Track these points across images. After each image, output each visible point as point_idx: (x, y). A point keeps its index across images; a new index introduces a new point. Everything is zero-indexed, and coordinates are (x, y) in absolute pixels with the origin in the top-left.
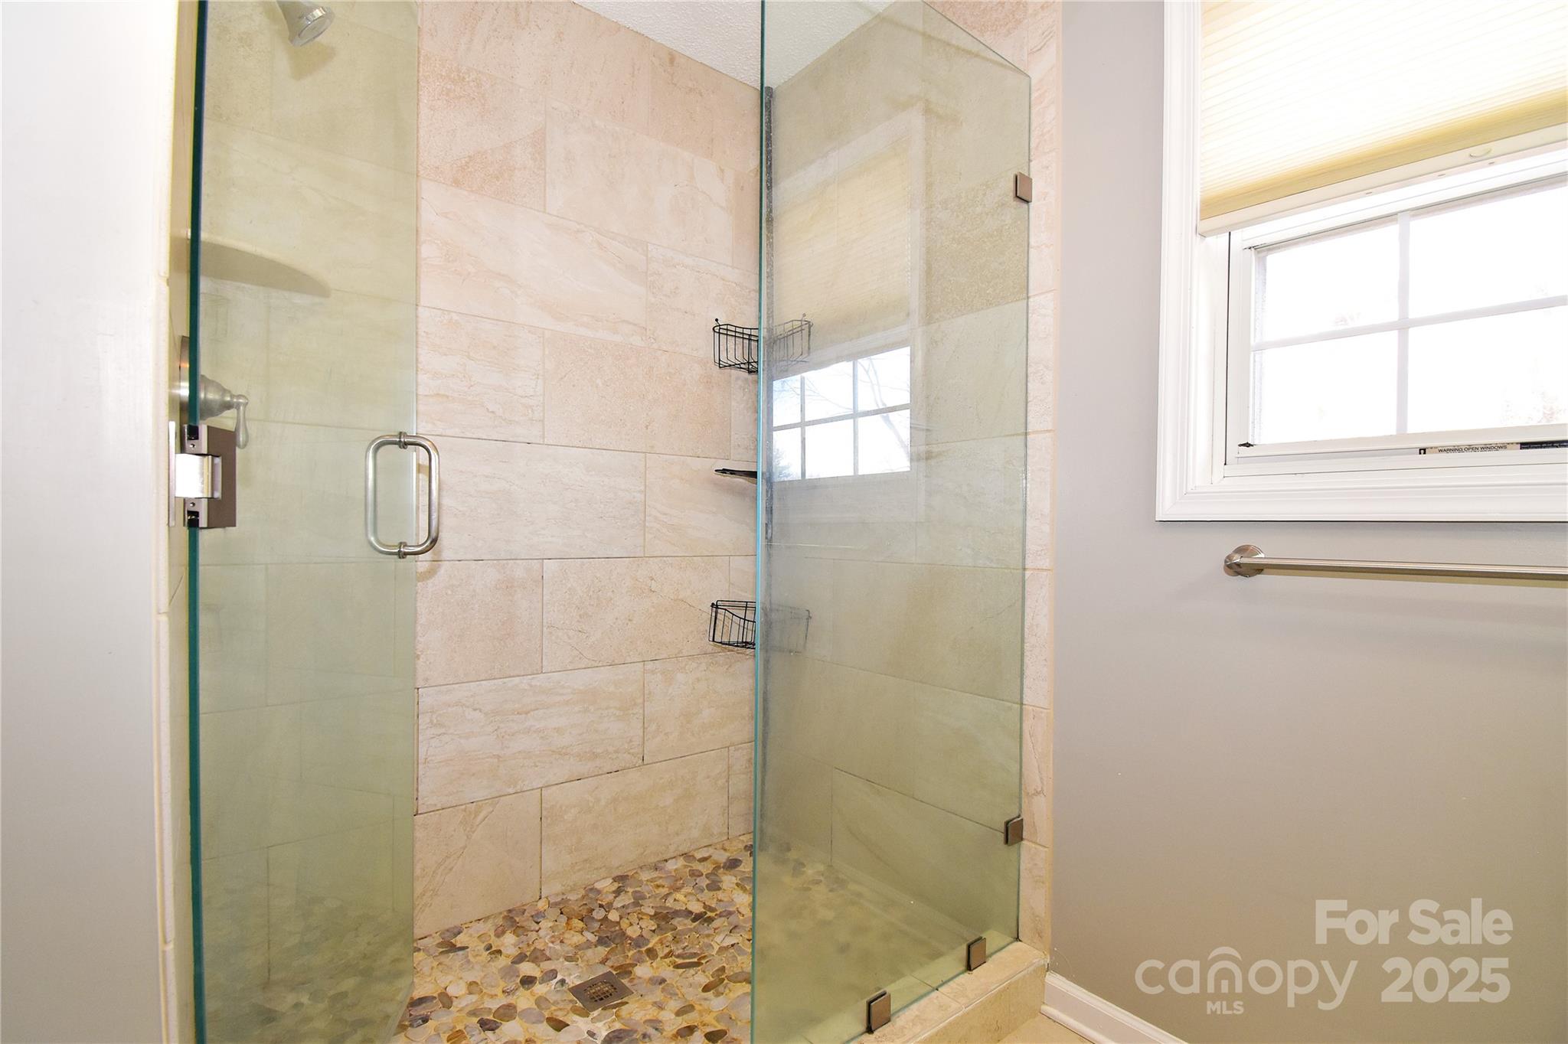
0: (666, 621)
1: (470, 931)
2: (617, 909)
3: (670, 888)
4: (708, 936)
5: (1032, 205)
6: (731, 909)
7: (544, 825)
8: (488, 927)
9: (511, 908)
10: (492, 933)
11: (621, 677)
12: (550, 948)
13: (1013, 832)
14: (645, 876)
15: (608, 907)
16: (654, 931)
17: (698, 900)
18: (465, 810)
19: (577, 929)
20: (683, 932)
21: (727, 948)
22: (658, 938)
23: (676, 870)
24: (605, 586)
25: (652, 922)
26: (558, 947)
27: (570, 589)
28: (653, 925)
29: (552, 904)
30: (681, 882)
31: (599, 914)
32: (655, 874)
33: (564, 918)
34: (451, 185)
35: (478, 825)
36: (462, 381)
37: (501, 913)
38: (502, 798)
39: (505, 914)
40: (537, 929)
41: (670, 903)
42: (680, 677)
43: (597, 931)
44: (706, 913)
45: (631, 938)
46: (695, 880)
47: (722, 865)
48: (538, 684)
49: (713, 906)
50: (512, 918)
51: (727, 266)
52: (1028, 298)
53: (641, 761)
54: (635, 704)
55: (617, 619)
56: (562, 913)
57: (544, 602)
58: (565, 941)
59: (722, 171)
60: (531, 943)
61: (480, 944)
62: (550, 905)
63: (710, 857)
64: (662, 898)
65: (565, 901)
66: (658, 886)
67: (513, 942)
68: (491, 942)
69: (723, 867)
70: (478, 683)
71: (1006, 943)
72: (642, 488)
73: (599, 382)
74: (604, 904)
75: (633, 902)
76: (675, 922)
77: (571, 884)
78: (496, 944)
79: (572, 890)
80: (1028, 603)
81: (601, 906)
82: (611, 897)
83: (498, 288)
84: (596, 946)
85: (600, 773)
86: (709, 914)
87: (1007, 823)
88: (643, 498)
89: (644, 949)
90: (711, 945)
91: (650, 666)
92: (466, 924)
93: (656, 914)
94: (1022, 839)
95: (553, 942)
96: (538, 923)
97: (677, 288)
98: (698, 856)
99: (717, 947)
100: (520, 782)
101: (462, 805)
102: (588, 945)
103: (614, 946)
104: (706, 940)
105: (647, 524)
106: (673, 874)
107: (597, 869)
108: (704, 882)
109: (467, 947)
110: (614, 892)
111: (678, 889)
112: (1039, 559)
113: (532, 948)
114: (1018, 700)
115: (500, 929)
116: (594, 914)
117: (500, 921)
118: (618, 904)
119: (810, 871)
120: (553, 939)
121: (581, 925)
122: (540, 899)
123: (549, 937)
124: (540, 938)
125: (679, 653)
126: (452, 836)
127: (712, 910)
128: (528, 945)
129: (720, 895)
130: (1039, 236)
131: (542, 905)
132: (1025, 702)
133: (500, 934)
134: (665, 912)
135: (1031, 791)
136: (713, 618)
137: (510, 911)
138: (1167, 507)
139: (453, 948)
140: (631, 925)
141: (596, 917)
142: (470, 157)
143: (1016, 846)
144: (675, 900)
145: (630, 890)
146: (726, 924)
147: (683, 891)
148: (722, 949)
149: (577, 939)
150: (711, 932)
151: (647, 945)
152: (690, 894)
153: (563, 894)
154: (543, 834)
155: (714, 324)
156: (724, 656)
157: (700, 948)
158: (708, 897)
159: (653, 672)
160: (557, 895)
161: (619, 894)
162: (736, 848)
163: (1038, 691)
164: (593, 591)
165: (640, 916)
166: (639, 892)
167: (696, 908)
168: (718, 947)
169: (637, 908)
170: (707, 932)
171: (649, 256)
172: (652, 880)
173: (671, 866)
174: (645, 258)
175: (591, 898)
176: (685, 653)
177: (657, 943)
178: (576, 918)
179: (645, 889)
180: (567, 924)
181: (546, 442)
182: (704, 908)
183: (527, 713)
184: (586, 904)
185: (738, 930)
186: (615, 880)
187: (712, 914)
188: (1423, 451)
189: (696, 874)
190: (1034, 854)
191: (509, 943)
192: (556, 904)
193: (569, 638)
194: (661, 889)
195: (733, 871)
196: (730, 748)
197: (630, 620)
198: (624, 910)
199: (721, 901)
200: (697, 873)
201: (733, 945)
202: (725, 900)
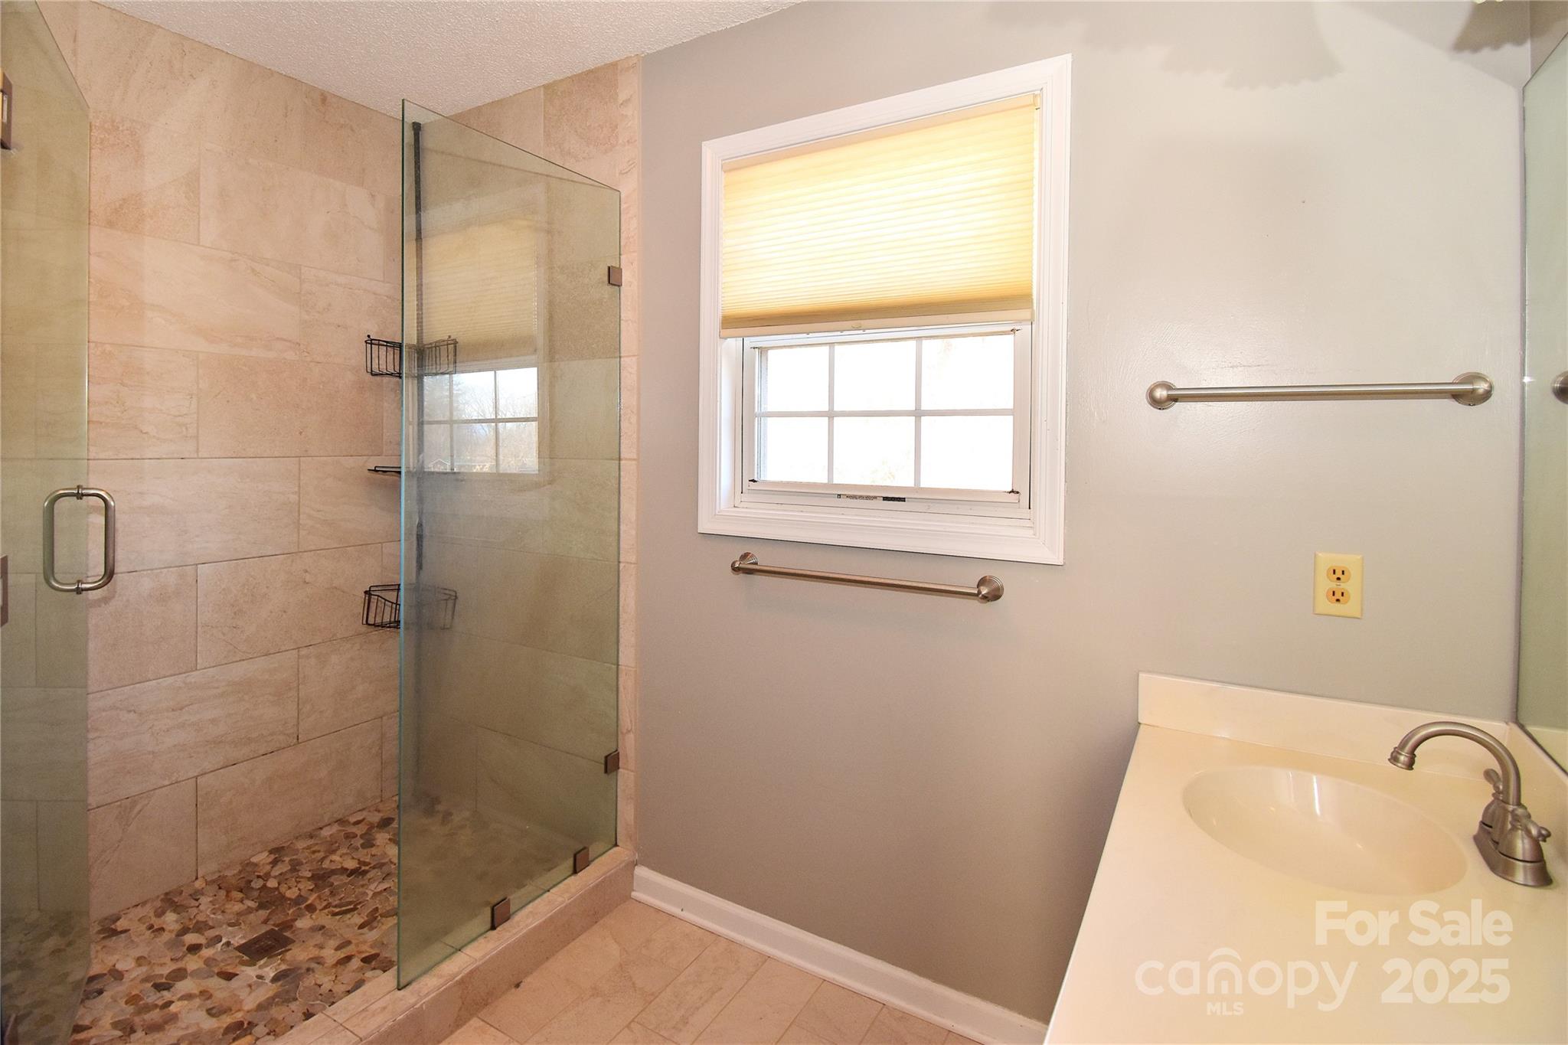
0: (320, 609)
1: (130, 916)
2: (275, 877)
3: (325, 852)
4: (363, 886)
5: (622, 288)
6: (383, 861)
7: (200, 810)
8: (148, 910)
9: (167, 891)
10: (152, 914)
11: (277, 665)
12: (213, 918)
13: (612, 763)
14: (301, 845)
15: (267, 876)
16: (312, 890)
17: (353, 858)
18: (120, 806)
19: (237, 899)
20: (340, 886)
21: (380, 892)
22: (316, 895)
23: (331, 835)
24: (259, 583)
25: (310, 883)
26: (219, 917)
27: (224, 589)
28: (310, 885)
29: (210, 881)
30: (337, 845)
31: (257, 884)
32: (311, 842)
33: (223, 893)
34: (105, 227)
35: (133, 819)
36: (115, 407)
37: (158, 897)
38: (157, 791)
39: (162, 897)
40: (197, 905)
41: (326, 864)
42: (334, 658)
43: (257, 898)
44: (360, 868)
45: (290, 899)
46: (350, 841)
47: (376, 825)
48: (193, 680)
49: (367, 860)
50: (171, 899)
51: (379, 281)
52: (620, 357)
53: (295, 740)
54: (290, 689)
55: (271, 612)
56: (220, 888)
57: (198, 604)
58: (226, 911)
59: (373, 196)
60: (192, 917)
61: (141, 925)
62: (207, 883)
63: (364, 819)
64: (318, 862)
65: (222, 878)
66: (314, 852)
67: (175, 919)
68: (152, 922)
69: (377, 827)
70: (132, 686)
71: (607, 849)
72: (296, 489)
73: (254, 396)
74: (261, 874)
75: (290, 870)
76: (332, 880)
77: (228, 861)
78: (157, 923)
79: (228, 867)
80: (621, 588)
81: (259, 877)
82: (268, 867)
83: (152, 318)
84: (257, 911)
85: (256, 755)
86: (363, 868)
87: (606, 757)
88: (297, 498)
89: (303, 906)
90: (365, 892)
91: (304, 652)
92: (123, 911)
93: (313, 876)
94: (619, 768)
95: (214, 914)
96: (197, 900)
97: (330, 305)
98: (352, 820)
99: (370, 893)
100: (175, 774)
101: (117, 802)
102: (250, 910)
103: (274, 908)
104: (361, 890)
105: (301, 522)
106: (329, 839)
107: (253, 845)
108: (358, 842)
109: (129, 930)
110: (271, 863)
111: (334, 852)
112: (628, 556)
113: (194, 922)
114: (615, 662)
115: (160, 910)
116: (253, 885)
117: (158, 904)
118: (276, 872)
119: (457, 818)
120: (214, 911)
121: (240, 895)
122: (197, 878)
123: (210, 909)
124: (201, 912)
125: (333, 637)
126: (108, 831)
127: (366, 864)
128: (190, 919)
129: (374, 851)
130: (629, 313)
131: (199, 884)
132: (620, 663)
133: (160, 914)
134: (322, 872)
135: (625, 731)
136: (367, 601)
137: (167, 894)
138: (705, 525)
139: (115, 933)
140: (290, 888)
141: (254, 886)
142: (124, 199)
143: (615, 773)
144: (331, 861)
145: (287, 859)
146: (379, 874)
147: (339, 852)
148: (375, 894)
149: (238, 907)
150: (366, 882)
151: (306, 901)
152: (347, 854)
153: (220, 872)
154: (199, 819)
155: (367, 338)
156: (376, 634)
157: (356, 897)
158: (364, 855)
159: (308, 657)
160: (214, 873)
161: (276, 864)
162: (389, 808)
163: (627, 656)
164: (248, 589)
165: (298, 879)
166: (296, 859)
167: (351, 864)
168: (372, 893)
169: (294, 874)
170: (361, 883)
171: (303, 277)
172: (309, 848)
173: (326, 833)
174: (298, 280)
175: (248, 872)
176: (339, 636)
177: (315, 899)
178: (235, 890)
179: (301, 857)
180: (227, 896)
181: (200, 456)
182: (359, 864)
183: (181, 709)
184: (243, 878)
185: (389, 877)
186: (271, 852)
187: (367, 868)
188: (839, 496)
189: (349, 836)
190: (626, 777)
191: (171, 919)
192: (213, 882)
193: (224, 634)
194: (317, 854)
195: (387, 829)
196: (384, 718)
197: (285, 612)
198: (282, 878)
199: (374, 855)
200: (352, 835)
201: (385, 890)
202: (379, 854)
